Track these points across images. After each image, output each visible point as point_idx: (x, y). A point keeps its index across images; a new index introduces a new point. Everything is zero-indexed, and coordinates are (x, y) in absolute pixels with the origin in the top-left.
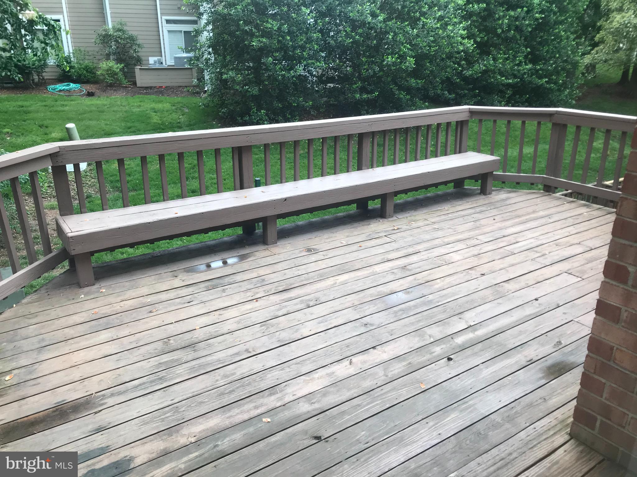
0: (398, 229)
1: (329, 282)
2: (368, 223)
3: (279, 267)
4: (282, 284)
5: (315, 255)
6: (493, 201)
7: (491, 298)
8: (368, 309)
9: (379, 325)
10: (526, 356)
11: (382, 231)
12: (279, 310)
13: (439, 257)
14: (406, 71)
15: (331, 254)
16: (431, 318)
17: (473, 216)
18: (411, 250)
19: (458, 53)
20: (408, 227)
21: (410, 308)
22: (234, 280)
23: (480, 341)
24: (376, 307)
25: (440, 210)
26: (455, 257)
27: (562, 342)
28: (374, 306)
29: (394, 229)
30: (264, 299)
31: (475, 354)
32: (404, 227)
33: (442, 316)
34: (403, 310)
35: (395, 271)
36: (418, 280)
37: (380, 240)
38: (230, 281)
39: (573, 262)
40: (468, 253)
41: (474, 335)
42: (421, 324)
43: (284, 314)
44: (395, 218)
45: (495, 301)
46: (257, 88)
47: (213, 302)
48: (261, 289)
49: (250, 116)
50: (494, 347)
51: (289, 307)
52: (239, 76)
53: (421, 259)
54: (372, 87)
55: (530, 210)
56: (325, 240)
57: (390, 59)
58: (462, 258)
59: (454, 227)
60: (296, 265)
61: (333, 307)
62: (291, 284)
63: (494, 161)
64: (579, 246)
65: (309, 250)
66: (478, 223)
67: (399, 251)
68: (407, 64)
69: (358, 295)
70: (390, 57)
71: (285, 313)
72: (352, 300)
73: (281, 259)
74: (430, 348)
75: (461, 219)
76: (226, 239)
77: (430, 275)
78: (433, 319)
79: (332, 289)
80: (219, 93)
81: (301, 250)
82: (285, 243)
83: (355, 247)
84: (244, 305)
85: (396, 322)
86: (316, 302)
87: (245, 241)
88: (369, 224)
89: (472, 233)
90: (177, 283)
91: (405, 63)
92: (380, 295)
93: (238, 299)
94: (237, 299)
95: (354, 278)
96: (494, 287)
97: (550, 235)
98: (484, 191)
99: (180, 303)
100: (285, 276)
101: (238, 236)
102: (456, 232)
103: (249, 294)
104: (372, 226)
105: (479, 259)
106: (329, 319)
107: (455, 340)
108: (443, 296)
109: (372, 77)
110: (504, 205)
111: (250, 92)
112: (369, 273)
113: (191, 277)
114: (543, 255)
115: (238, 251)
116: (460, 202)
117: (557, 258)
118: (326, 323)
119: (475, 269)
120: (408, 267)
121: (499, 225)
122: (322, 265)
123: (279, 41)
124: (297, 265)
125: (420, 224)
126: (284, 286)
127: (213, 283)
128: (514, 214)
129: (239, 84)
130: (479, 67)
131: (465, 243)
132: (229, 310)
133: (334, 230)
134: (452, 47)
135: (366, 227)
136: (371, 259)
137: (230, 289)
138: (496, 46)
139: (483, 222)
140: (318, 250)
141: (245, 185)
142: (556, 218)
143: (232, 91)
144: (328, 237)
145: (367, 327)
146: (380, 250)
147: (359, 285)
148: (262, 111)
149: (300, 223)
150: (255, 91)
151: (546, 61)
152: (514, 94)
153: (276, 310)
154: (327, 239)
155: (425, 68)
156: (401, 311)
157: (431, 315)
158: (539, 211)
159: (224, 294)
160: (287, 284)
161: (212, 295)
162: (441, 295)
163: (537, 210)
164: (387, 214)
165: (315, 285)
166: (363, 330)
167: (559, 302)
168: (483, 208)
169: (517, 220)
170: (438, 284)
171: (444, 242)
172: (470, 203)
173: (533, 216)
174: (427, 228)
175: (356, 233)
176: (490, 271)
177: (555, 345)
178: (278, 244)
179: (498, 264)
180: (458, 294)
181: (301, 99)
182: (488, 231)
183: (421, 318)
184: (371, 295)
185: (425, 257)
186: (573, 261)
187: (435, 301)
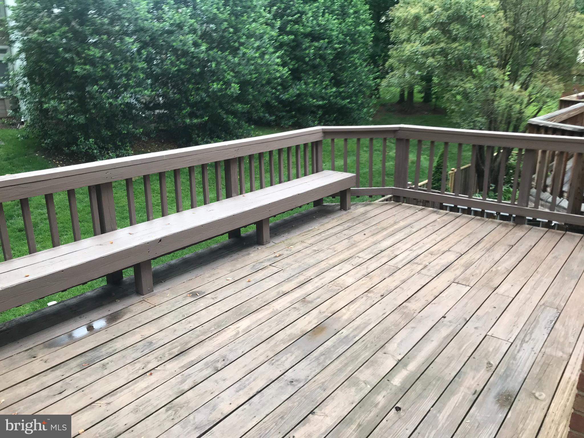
0: (280, 256)
1: (230, 332)
2: (247, 253)
3: (166, 321)
4: (176, 344)
5: (202, 300)
6: (355, 216)
7: (403, 322)
8: (286, 360)
9: (306, 379)
10: (468, 388)
11: (265, 260)
12: (183, 381)
13: (333, 283)
14: (231, 96)
15: (221, 295)
16: (356, 358)
17: (344, 232)
18: (302, 278)
19: (276, 78)
20: (288, 252)
21: (328, 351)
22: (113, 349)
23: (416, 378)
24: (294, 357)
25: (311, 230)
26: (348, 280)
27: (492, 362)
28: (291, 355)
29: (276, 257)
30: (159, 370)
31: (420, 396)
32: (286, 253)
33: (366, 355)
34: (324, 354)
35: (296, 305)
36: (324, 312)
37: (267, 270)
38: (108, 351)
39: (454, 270)
40: (357, 273)
41: (408, 372)
42: (350, 368)
43: (191, 387)
44: (272, 244)
45: (408, 326)
46: (83, 117)
47: (95, 386)
48: (151, 357)
49: (77, 145)
50: (434, 382)
51: (193, 376)
52: (62, 105)
53: (317, 287)
54: (201, 112)
55: (391, 221)
56: (208, 279)
57: (215, 86)
58: (354, 280)
59: (332, 247)
60: (184, 316)
61: (246, 366)
62: (187, 343)
63: (351, 177)
64: (450, 253)
65: (194, 294)
66: (352, 240)
67: (291, 280)
68: (232, 90)
69: (268, 343)
70: (215, 84)
71: (191, 385)
72: (265, 352)
73: (163, 310)
74: (372, 399)
75: (334, 237)
76: (89, 294)
77: (332, 304)
78: (359, 360)
79: (237, 341)
80: (40, 124)
81: (185, 295)
82: (163, 289)
83: (243, 284)
84: (135, 383)
85: (323, 372)
86: (223, 363)
87: (114, 294)
88: (249, 254)
89: (352, 251)
90: (38, 366)
91: (230, 89)
92: (293, 339)
93: (126, 376)
94: (124, 376)
95: (257, 321)
96: (399, 309)
97: (421, 244)
98: (344, 207)
99: (48, 397)
100: (176, 333)
101: (103, 288)
102: (336, 252)
103: (138, 365)
104: (252, 255)
105: (371, 279)
106: (247, 383)
107: (392, 382)
108: (356, 328)
109: (200, 102)
110: (366, 219)
111: (75, 121)
112: (270, 314)
113: (55, 354)
114: (426, 266)
115: (109, 308)
116: (326, 220)
117: (439, 268)
118: (246, 390)
119: (372, 291)
120: (308, 299)
121: (371, 240)
122: (215, 311)
123: (103, 70)
124: (186, 316)
125: (299, 247)
126: (179, 347)
127: (87, 358)
128: (379, 226)
129: (62, 113)
130: (294, 91)
131: (349, 262)
132: (118, 395)
133: (214, 265)
134: (270, 74)
135: (246, 257)
136: (266, 295)
137: (112, 363)
138: (305, 72)
139: (356, 238)
140: (204, 293)
141: (107, 227)
142: (416, 227)
143: (54, 121)
144: (209, 275)
145: (294, 386)
146: (271, 283)
147: (265, 331)
148: (91, 140)
149: (173, 262)
150: (81, 119)
151: (347, 85)
152: (324, 114)
153: (178, 382)
154: (210, 277)
155: (247, 93)
156: (322, 355)
157: (354, 355)
158: (398, 222)
159: (106, 372)
160: (181, 344)
161: (90, 375)
162: (354, 327)
163: (397, 221)
164: (265, 240)
165: (215, 339)
166: (291, 390)
167: (465, 316)
168: (350, 224)
169: (385, 233)
170: (345, 314)
171: (330, 265)
172: (336, 220)
173: (396, 227)
174: (308, 251)
175: (239, 266)
176: (387, 291)
177: (487, 368)
178: (155, 291)
179: (391, 283)
180: (370, 324)
181: (131, 126)
182: (365, 248)
183: (346, 362)
184: (283, 341)
185: (319, 284)
186: (454, 268)
187: (351, 335)
